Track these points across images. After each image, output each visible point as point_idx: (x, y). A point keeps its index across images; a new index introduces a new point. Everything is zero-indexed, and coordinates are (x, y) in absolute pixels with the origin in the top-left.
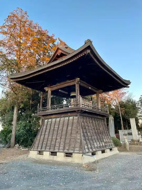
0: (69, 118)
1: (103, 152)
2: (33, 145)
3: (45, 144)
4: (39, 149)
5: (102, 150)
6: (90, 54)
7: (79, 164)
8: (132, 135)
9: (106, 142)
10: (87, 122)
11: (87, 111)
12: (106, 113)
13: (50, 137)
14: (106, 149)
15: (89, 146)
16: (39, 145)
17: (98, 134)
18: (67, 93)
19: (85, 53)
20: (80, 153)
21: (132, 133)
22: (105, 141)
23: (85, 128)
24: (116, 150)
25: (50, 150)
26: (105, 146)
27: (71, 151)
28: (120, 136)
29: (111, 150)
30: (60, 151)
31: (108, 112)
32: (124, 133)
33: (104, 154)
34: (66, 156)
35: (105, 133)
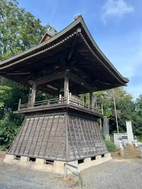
0: (54, 117)
1: (93, 158)
2: (11, 148)
3: (24, 147)
4: (17, 153)
5: (92, 156)
6: (81, 33)
7: (60, 175)
8: (127, 138)
9: (98, 147)
10: (75, 123)
11: (76, 109)
12: (100, 113)
13: (30, 139)
14: (97, 155)
15: (76, 152)
16: (17, 148)
17: (89, 137)
18: (56, 89)
19: (75, 33)
20: (63, 161)
21: (127, 137)
22: (96, 146)
23: (73, 130)
24: (108, 157)
25: (28, 154)
26: (97, 152)
27: (52, 158)
28: (115, 140)
29: (103, 156)
30: (40, 156)
31: (103, 113)
32: (119, 137)
33: (94, 161)
34: (47, 163)
35: (97, 136)
